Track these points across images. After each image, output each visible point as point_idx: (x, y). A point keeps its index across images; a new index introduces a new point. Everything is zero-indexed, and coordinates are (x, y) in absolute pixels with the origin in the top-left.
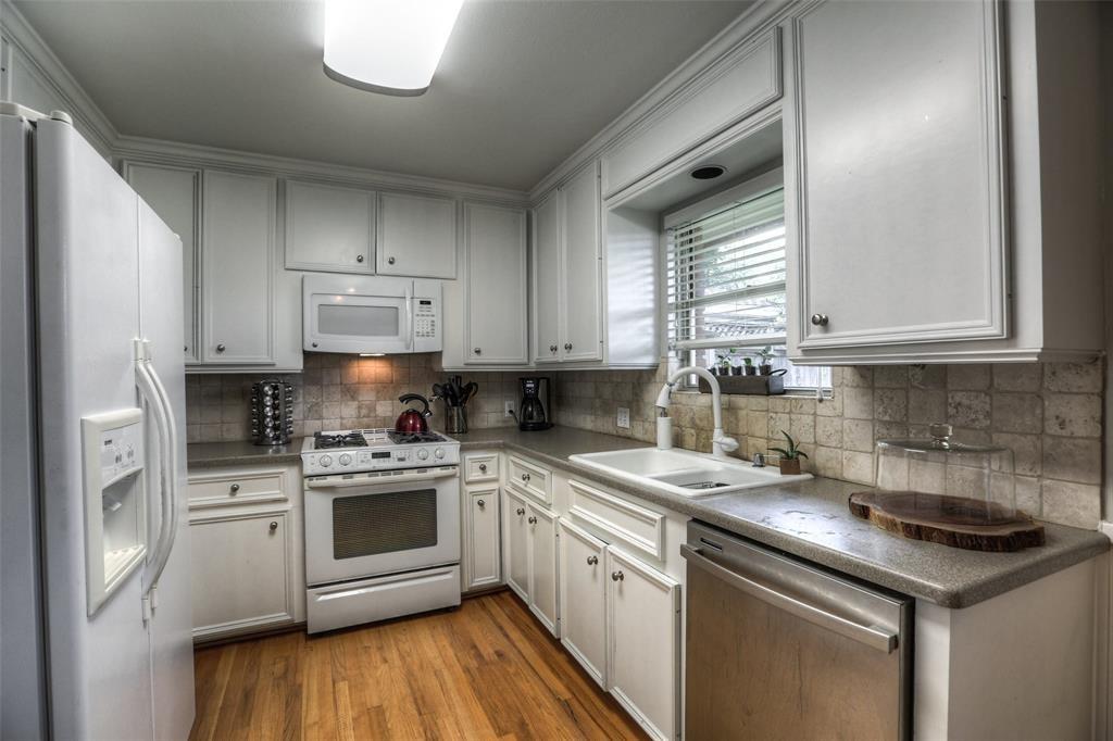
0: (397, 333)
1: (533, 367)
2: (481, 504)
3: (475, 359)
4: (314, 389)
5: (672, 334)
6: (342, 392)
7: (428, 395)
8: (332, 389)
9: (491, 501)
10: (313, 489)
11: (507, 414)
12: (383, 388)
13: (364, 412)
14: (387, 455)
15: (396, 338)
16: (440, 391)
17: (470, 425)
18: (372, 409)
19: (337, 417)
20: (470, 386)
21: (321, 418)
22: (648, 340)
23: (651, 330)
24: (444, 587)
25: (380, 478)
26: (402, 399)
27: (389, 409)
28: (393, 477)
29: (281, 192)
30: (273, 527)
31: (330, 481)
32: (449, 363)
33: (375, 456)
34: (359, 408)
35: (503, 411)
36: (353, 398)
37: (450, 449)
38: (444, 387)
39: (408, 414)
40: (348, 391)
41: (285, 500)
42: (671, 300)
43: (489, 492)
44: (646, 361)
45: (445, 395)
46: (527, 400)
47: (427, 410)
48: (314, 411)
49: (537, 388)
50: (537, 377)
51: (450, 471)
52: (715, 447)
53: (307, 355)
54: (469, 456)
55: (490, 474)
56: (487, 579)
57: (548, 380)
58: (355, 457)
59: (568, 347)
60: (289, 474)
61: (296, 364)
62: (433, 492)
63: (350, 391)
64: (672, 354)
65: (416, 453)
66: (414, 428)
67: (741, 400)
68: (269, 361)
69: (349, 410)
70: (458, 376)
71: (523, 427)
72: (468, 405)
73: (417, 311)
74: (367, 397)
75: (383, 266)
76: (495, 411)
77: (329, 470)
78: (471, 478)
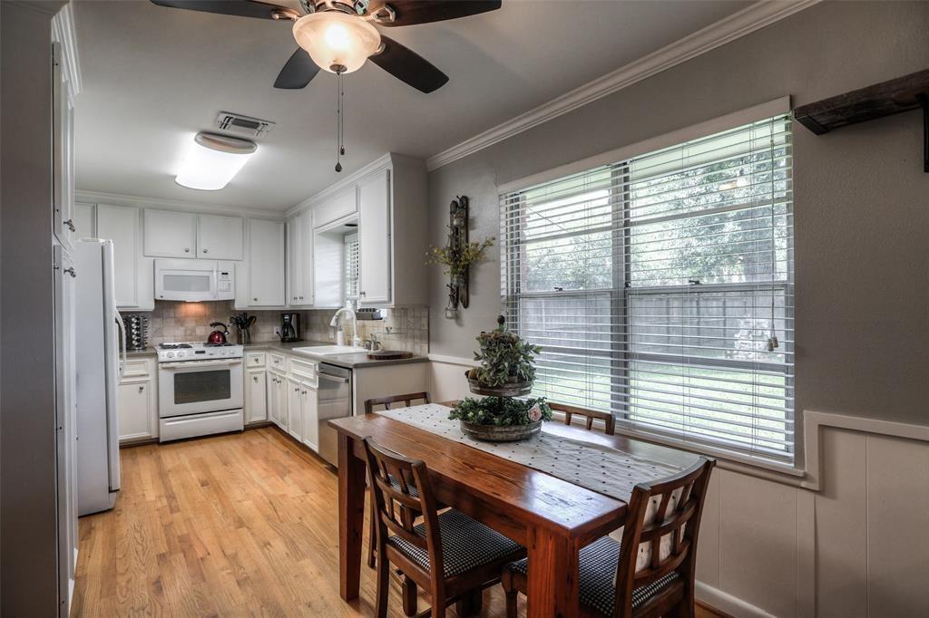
0: (208, 290)
1: (288, 308)
2: (255, 379)
3: (254, 303)
4: (158, 320)
5: (349, 293)
6: (175, 322)
7: (227, 323)
8: (169, 320)
9: (261, 378)
10: (164, 368)
11: (275, 334)
12: (199, 319)
13: (188, 332)
14: (203, 352)
15: (207, 293)
16: (234, 321)
17: (252, 339)
18: (193, 330)
19: (172, 334)
20: (252, 318)
21: (162, 336)
22: (337, 295)
23: (339, 291)
24: (234, 421)
25: (199, 363)
26: (211, 325)
27: (204, 331)
28: (206, 363)
29: (142, 214)
30: (141, 388)
31: (172, 365)
32: (238, 306)
33: (197, 352)
34: (186, 331)
35: (273, 333)
36: (182, 326)
37: (238, 350)
38: (236, 319)
39: (215, 333)
40: (179, 321)
41: (147, 375)
42: (349, 276)
43: (260, 373)
44: (336, 305)
45: (237, 323)
46: (286, 326)
47: (226, 331)
48: (159, 332)
49: (290, 319)
50: (290, 313)
51: (238, 360)
52: (355, 343)
53: (156, 301)
54: (249, 354)
55: (261, 363)
56: (258, 417)
57: (298, 315)
58: (186, 353)
59: (301, 298)
60: (150, 362)
61: (151, 306)
62: (228, 371)
63: (180, 321)
64: (349, 302)
65: (218, 352)
66: (218, 341)
67: (367, 322)
68: (135, 305)
69: (180, 332)
70: (245, 313)
71: (283, 341)
72: (251, 328)
73: (220, 278)
74: (190, 324)
75: (201, 254)
76: (269, 332)
77: (171, 359)
78: (250, 365)
